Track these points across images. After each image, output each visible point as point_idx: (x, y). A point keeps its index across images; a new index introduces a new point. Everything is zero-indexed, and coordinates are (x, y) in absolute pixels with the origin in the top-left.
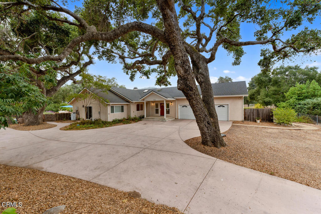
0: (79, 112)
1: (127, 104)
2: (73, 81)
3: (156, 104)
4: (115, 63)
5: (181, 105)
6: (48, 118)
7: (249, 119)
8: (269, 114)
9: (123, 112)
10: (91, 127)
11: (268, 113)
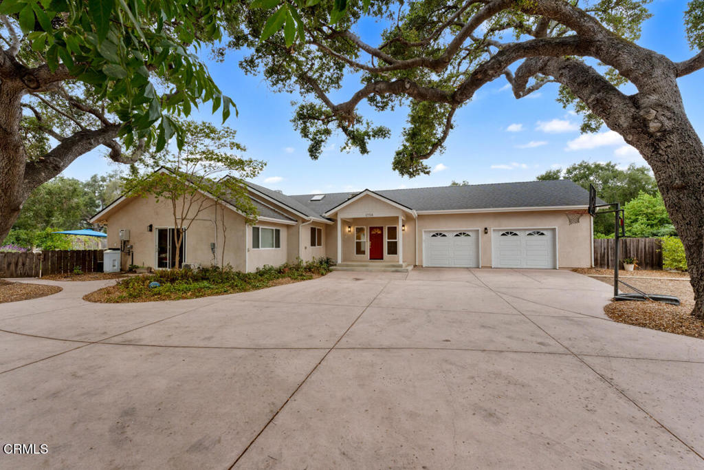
0: (132, 247)
1: (288, 226)
2: (110, 150)
3: (357, 229)
4: (287, 91)
5: (430, 232)
6: (13, 267)
7: (604, 264)
8: (651, 250)
9: (279, 247)
10: (209, 291)
11: (649, 247)
